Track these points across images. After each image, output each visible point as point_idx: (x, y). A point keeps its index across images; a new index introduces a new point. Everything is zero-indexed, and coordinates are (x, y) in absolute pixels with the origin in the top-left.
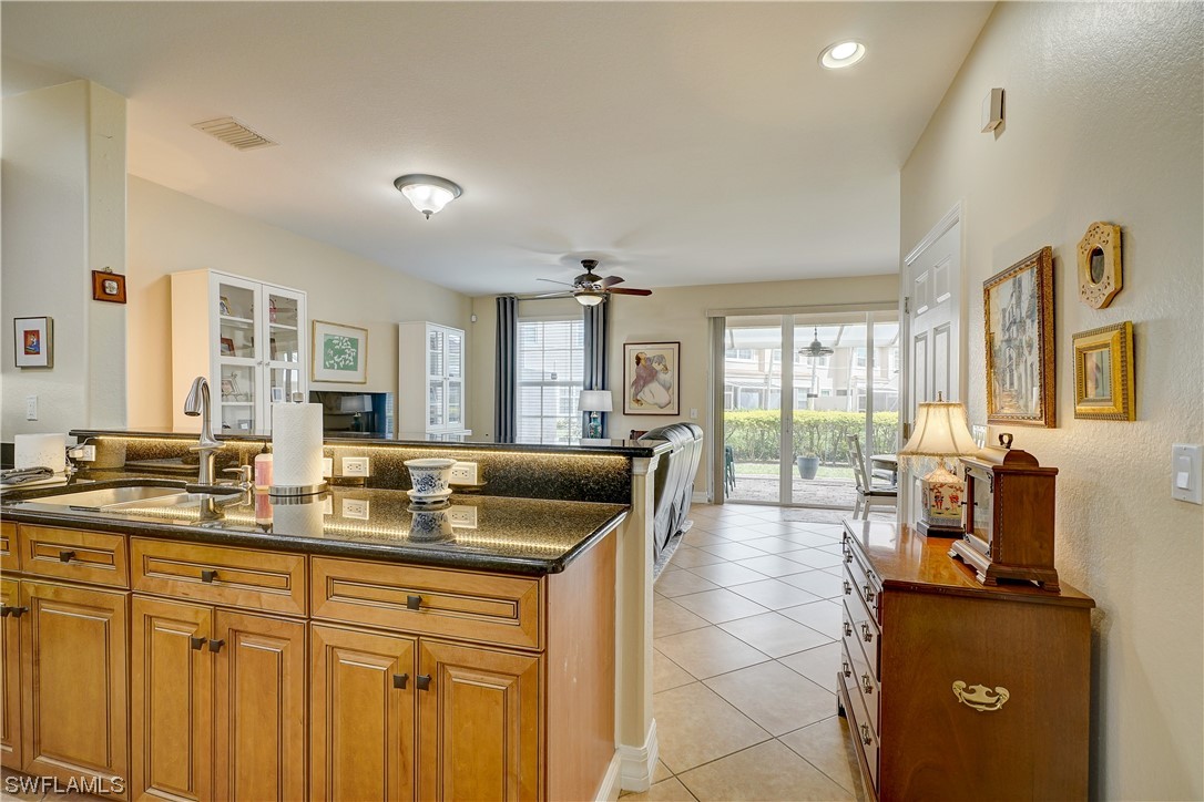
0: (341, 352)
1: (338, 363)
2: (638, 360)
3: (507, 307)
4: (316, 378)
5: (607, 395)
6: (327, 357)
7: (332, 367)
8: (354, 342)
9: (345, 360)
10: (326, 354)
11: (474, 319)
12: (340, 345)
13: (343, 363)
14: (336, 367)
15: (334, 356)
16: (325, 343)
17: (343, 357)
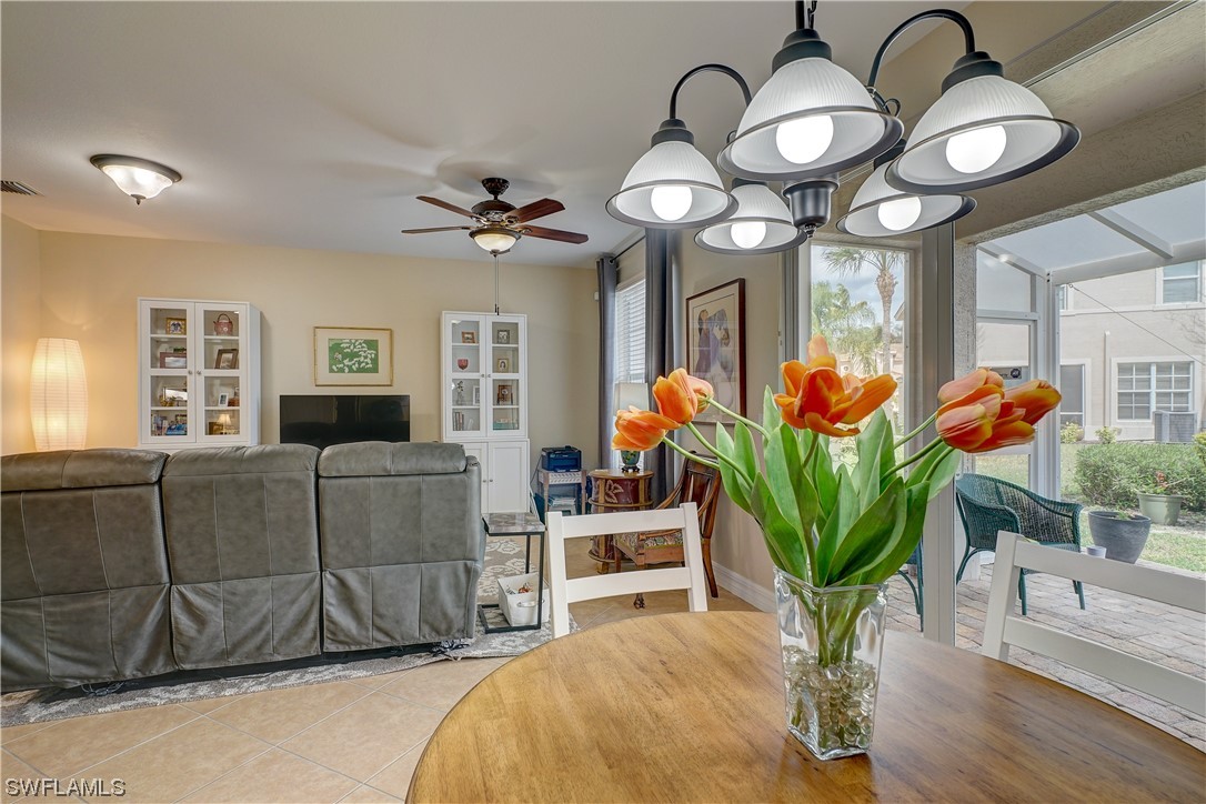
0: (353, 355)
1: (350, 367)
4: (320, 383)
6: (333, 361)
7: (341, 370)
8: (372, 344)
9: (360, 363)
10: (332, 359)
12: (351, 348)
13: (356, 365)
14: (346, 370)
15: (344, 359)
16: (330, 347)
17: (357, 360)
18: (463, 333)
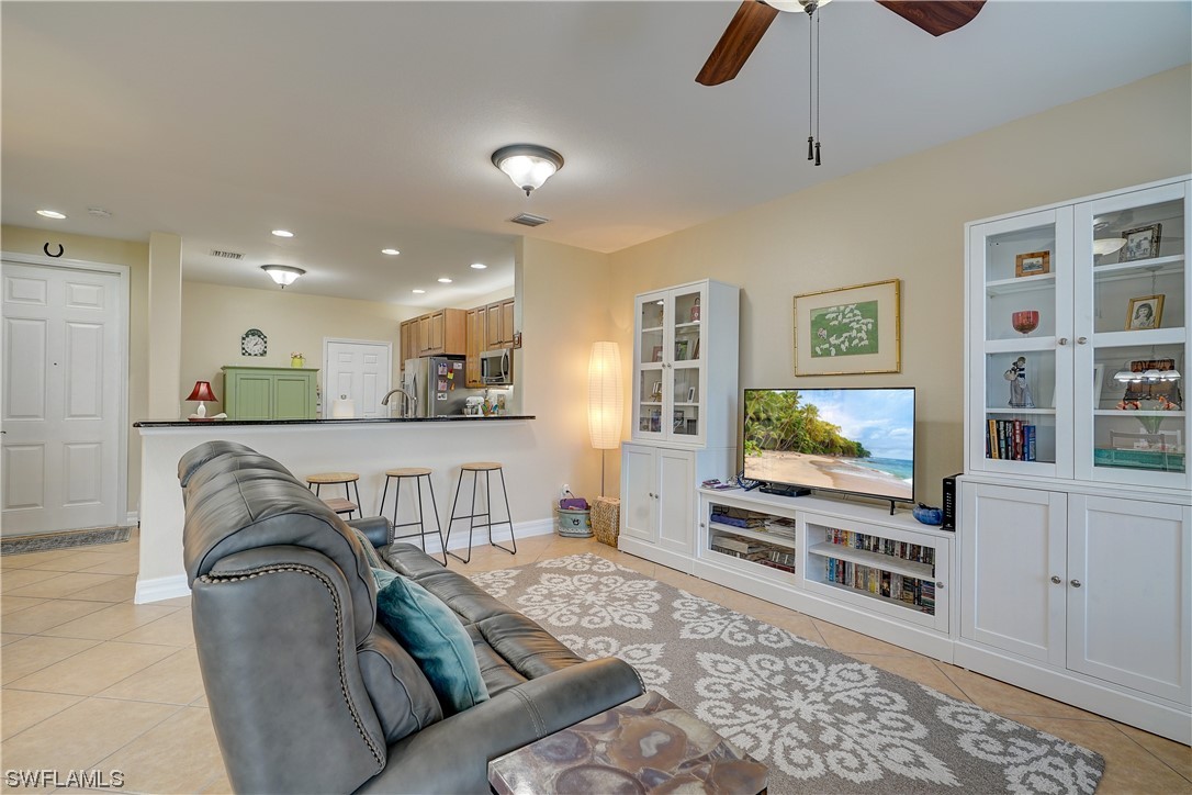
0: (841, 329)
1: (837, 347)
4: (798, 373)
7: (827, 353)
8: (869, 309)
9: (851, 339)
10: (815, 337)
12: (840, 318)
13: (847, 344)
14: (833, 352)
15: (829, 336)
16: (812, 322)
17: (847, 334)
18: (1020, 258)
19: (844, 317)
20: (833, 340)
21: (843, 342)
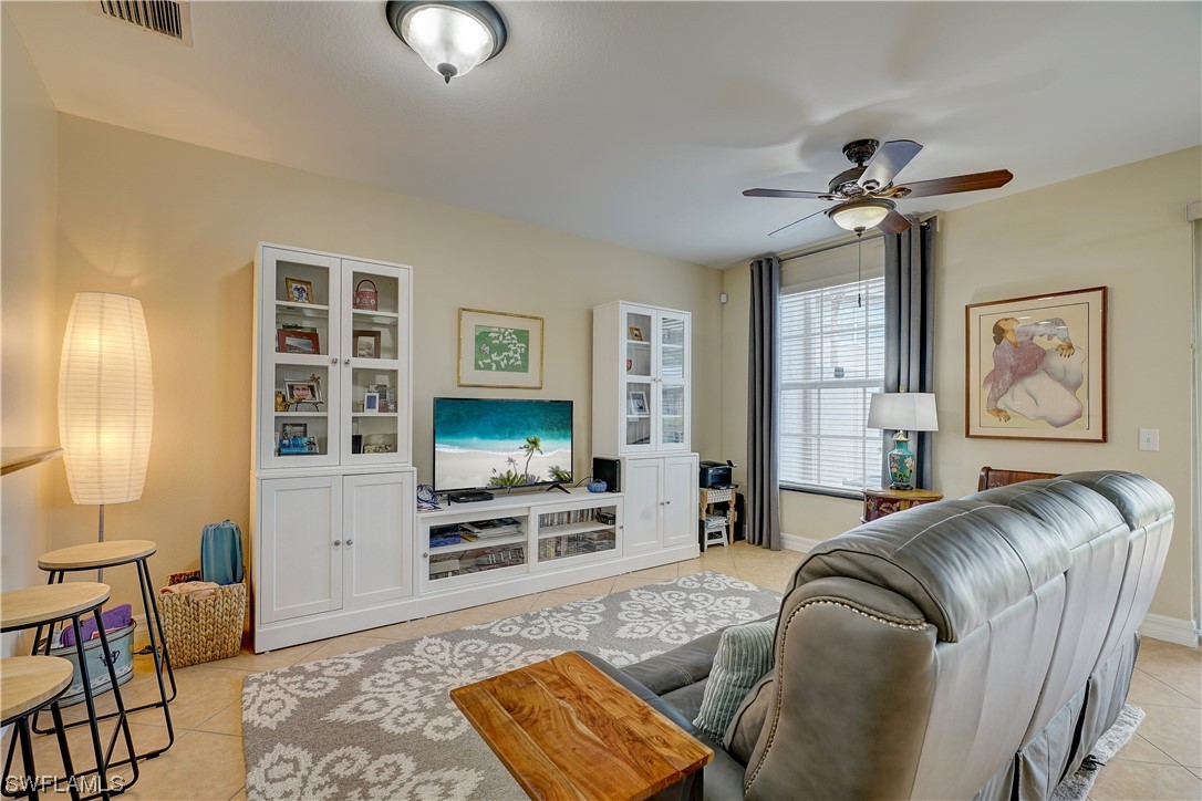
0: (501, 348)
1: (498, 363)
2: (999, 333)
3: (766, 273)
4: (462, 382)
5: (928, 399)
6: (479, 354)
7: (488, 367)
8: (522, 336)
9: (509, 358)
10: (479, 351)
11: (724, 299)
12: (501, 338)
13: (505, 361)
14: (494, 367)
15: (491, 352)
16: (476, 337)
17: (506, 354)
19: (504, 338)
20: (494, 356)
21: (502, 360)
